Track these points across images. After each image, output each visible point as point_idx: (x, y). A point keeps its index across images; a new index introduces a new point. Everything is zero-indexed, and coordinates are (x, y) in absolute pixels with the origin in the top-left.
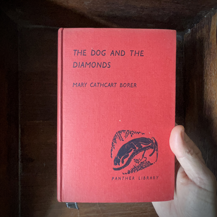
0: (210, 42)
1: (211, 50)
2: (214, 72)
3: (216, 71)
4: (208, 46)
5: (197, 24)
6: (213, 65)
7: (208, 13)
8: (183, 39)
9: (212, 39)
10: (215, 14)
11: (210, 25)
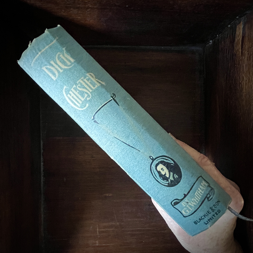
0: (235, 53)
1: (235, 61)
2: (239, 85)
3: (241, 84)
4: (232, 57)
5: (220, 35)
6: (238, 78)
7: (233, 22)
8: (204, 51)
9: (237, 49)
10: (240, 23)
11: (235, 35)
